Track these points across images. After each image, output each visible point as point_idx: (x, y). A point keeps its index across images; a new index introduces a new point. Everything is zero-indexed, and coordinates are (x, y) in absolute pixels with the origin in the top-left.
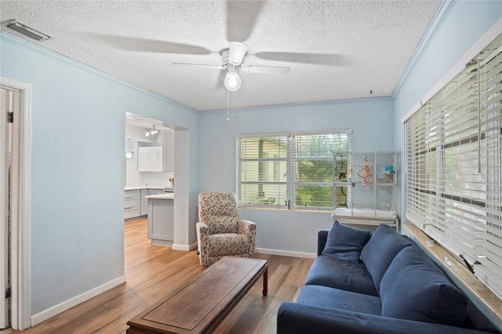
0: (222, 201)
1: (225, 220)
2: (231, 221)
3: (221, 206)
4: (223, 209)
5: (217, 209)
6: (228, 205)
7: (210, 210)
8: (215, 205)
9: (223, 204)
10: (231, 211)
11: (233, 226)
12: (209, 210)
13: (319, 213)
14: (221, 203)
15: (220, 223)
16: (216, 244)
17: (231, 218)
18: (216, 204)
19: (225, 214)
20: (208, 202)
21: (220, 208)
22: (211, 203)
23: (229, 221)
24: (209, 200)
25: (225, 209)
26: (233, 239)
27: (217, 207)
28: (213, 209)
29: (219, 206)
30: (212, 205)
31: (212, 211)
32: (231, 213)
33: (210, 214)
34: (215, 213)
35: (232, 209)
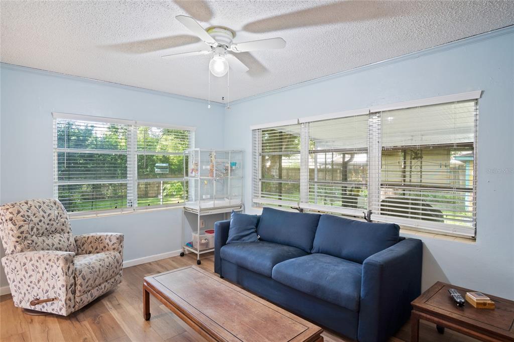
0: (50, 212)
1: (60, 240)
2: (68, 239)
3: (50, 220)
4: (52, 225)
5: (45, 226)
6: (59, 218)
7: (35, 230)
8: (40, 221)
9: (52, 217)
10: (63, 225)
11: (72, 245)
12: (32, 229)
13: (167, 210)
14: (49, 215)
15: (55, 246)
16: (91, 273)
17: (66, 235)
18: (42, 219)
19: (56, 231)
20: (28, 216)
21: (48, 224)
22: (33, 218)
23: (66, 241)
24: (29, 214)
25: (55, 224)
26: (106, 260)
27: (44, 222)
28: (39, 227)
29: (47, 221)
30: (36, 220)
31: (38, 229)
32: (64, 228)
33: (34, 237)
34: (41, 232)
35: (65, 222)
